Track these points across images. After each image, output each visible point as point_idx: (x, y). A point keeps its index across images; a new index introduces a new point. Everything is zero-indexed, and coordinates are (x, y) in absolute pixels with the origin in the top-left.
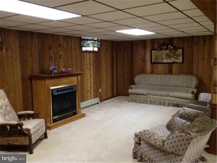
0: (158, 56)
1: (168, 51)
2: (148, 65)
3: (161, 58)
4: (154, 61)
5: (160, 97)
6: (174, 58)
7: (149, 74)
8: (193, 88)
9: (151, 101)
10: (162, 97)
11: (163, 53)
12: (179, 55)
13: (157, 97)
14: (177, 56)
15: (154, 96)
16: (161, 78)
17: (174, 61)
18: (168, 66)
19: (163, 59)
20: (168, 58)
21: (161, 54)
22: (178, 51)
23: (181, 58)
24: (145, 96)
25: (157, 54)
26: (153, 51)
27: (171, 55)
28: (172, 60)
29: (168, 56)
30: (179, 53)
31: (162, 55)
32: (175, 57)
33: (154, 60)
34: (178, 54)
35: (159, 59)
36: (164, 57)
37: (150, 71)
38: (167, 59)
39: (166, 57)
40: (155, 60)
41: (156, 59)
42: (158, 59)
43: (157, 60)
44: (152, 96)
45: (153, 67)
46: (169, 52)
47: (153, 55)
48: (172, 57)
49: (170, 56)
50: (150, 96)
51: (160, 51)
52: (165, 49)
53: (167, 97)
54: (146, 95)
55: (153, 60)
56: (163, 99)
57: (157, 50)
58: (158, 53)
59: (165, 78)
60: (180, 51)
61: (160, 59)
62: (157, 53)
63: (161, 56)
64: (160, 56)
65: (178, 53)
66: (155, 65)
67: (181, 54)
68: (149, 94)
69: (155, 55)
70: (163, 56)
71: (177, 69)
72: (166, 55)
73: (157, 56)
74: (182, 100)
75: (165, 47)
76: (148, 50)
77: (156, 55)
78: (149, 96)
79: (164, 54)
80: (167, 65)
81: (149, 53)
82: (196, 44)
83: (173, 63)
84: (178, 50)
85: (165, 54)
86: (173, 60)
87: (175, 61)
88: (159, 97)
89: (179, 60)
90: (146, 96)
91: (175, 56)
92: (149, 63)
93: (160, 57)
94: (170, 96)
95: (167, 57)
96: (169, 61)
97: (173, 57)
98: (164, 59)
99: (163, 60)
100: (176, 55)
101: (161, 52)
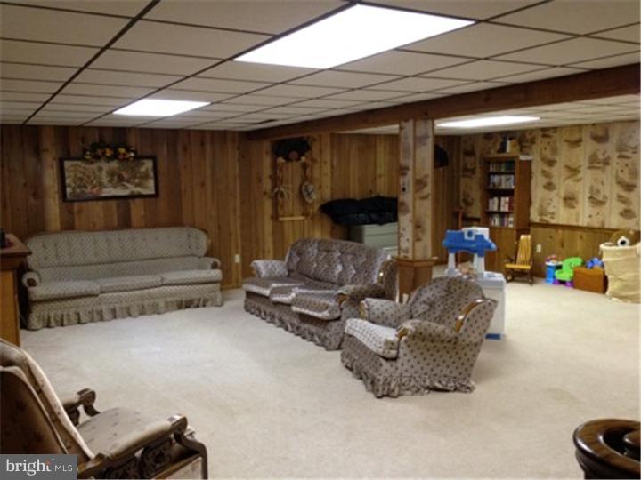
0: (85, 177)
1: (114, 164)
2: (53, 207)
3: (95, 182)
4: (71, 194)
5: (141, 291)
6: (133, 183)
7: (56, 232)
8: (200, 257)
9: (114, 311)
10: (147, 291)
11: (100, 169)
12: (146, 176)
13: (131, 293)
14: (142, 178)
15: (121, 294)
16: (107, 240)
17: (132, 192)
18: (118, 207)
19: (101, 185)
20: (118, 182)
21: (94, 172)
22: (143, 164)
23: (151, 183)
24: (92, 299)
25: (81, 172)
26: (67, 164)
27: (126, 176)
28: (127, 188)
29: (116, 178)
30: (147, 170)
31: (97, 173)
32: (137, 181)
33: (74, 188)
34: (144, 173)
35: (89, 187)
36: (105, 180)
37: (61, 223)
38: (115, 187)
39: (110, 181)
40: (78, 191)
41: (79, 187)
42: (85, 187)
43: (83, 189)
44: (115, 294)
45: (71, 212)
46: (118, 168)
47: (67, 174)
48: (128, 181)
49: (121, 179)
50: (110, 295)
51: (92, 163)
52: (109, 159)
53: (162, 288)
54: (97, 296)
55: (69, 190)
56: (151, 296)
57: (82, 158)
58: (85, 168)
59: (119, 239)
60: (149, 164)
61: (93, 188)
62: (82, 170)
63: (95, 178)
64: (92, 178)
65: (143, 169)
66: (76, 206)
67: (152, 174)
68: (104, 289)
69: (76, 176)
70: (101, 178)
71: (143, 213)
72: (112, 174)
73: (81, 179)
74: (197, 287)
75: (108, 153)
76: (50, 159)
77: (80, 175)
78: (105, 295)
79: (104, 174)
80: (113, 203)
81: (52, 167)
82: (185, 149)
83: (133, 196)
84: (142, 161)
85: (107, 173)
86: (131, 189)
87: (136, 193)
88: (137, 292)
89: (146, 188)
90: (97, 299)
91: (135, 178)
92: (54, 199)
93: (92, 181)
94: (166, 285)
95: (114, 182)
96: (119, 192)
97: (132, 180)
98: (106, 187)
99: (101, 189)
100: (138, 175)
101: (95, 166)
